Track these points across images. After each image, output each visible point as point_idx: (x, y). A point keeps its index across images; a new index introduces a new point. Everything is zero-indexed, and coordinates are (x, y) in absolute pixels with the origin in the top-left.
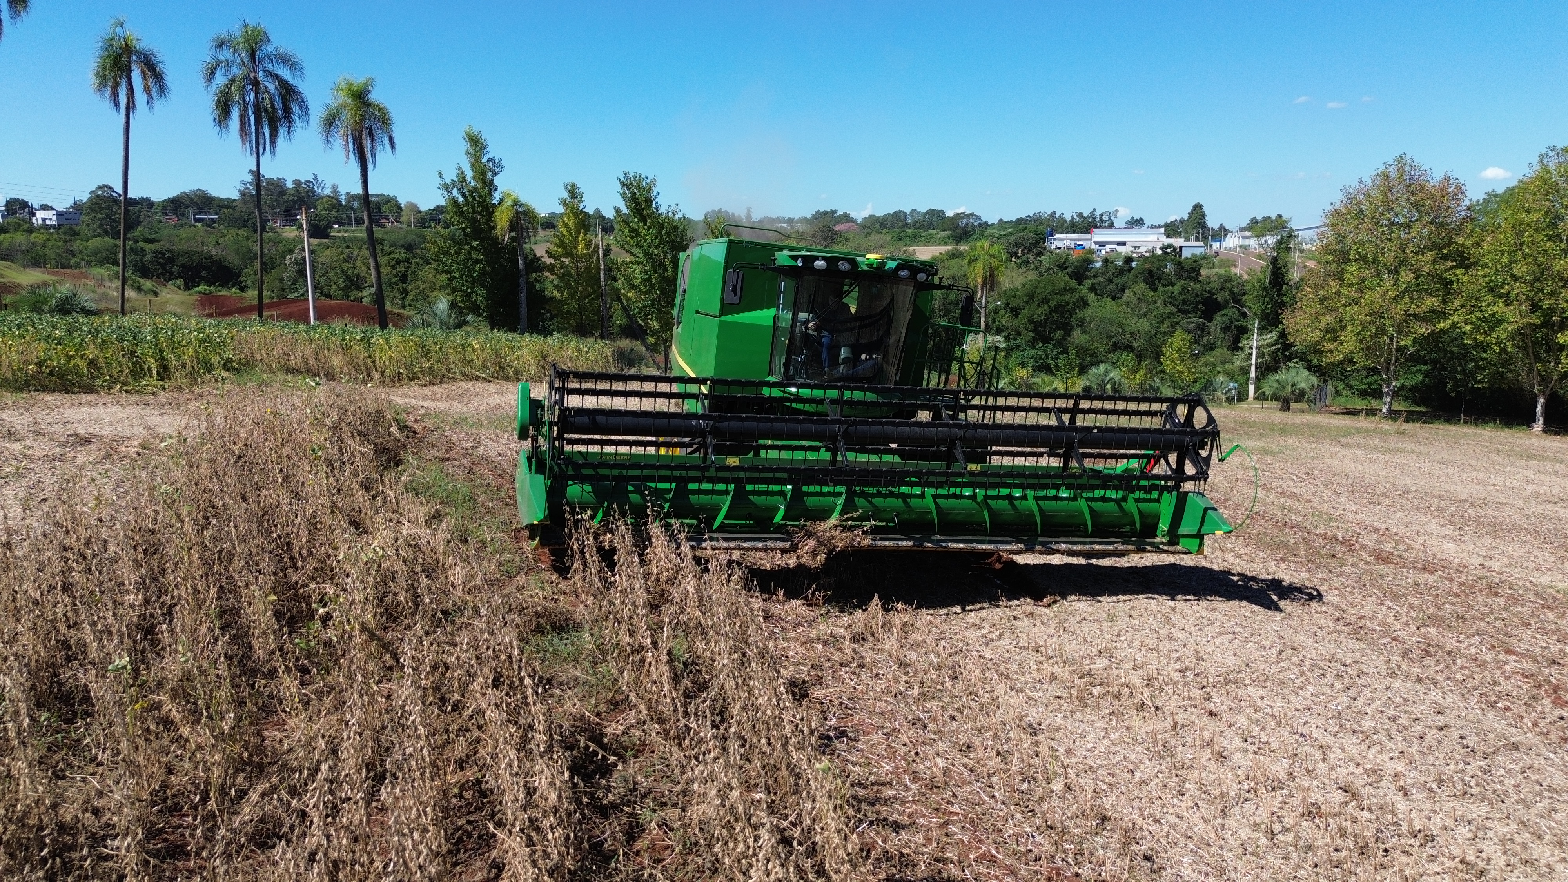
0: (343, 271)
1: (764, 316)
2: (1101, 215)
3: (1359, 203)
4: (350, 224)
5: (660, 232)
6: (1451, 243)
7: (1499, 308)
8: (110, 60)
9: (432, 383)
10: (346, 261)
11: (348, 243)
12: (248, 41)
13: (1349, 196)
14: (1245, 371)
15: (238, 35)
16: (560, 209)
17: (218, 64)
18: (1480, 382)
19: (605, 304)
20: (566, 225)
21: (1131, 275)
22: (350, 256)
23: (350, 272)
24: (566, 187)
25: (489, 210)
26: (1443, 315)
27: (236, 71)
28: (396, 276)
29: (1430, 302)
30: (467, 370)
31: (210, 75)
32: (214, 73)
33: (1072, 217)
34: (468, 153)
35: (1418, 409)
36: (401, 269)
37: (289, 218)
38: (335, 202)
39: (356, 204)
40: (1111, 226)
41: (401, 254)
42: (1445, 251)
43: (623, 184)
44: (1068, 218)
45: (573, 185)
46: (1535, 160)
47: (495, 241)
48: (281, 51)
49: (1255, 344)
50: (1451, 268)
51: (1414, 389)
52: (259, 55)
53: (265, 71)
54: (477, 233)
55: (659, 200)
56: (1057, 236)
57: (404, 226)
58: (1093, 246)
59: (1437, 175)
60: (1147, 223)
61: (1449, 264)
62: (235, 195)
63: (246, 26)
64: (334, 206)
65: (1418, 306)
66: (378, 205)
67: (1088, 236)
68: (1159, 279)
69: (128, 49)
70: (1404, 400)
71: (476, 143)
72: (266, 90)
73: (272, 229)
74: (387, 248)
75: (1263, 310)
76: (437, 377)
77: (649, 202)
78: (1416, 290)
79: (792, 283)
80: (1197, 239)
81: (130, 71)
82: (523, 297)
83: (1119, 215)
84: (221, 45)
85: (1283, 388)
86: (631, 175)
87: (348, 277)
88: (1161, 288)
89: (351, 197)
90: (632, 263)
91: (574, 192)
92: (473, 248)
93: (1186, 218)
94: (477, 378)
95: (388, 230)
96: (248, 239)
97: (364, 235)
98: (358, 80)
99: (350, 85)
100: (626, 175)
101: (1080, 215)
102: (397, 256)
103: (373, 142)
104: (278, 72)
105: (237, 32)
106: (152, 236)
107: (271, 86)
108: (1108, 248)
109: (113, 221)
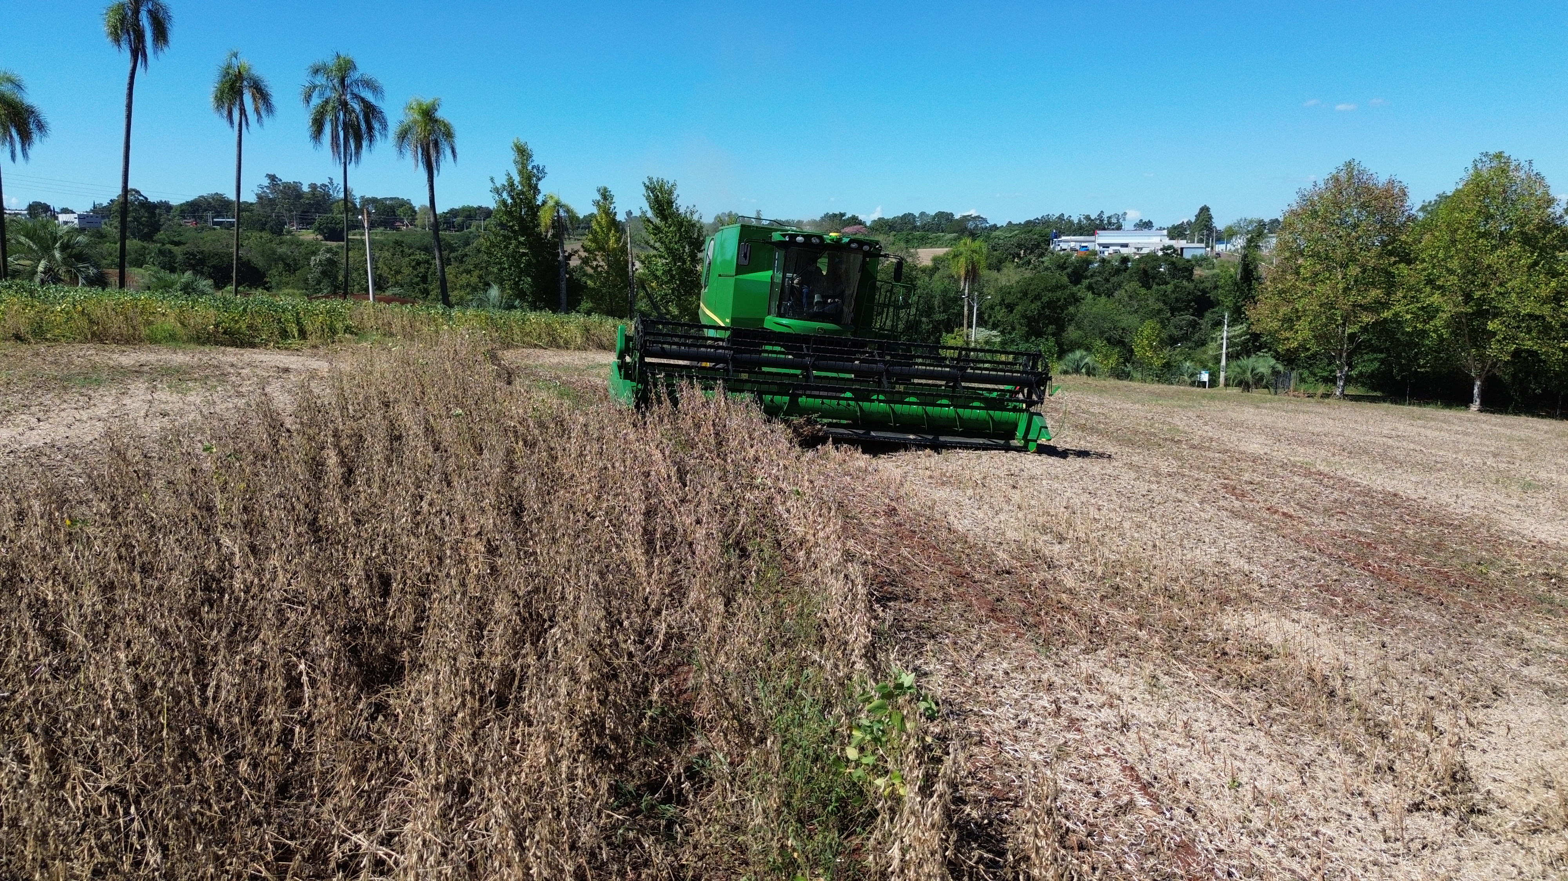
1: (765, 276)
2: (1109, 218)
3: (1313, 204)
5: (680, 230)
6: (1395, 240)
7: (1436, 298)
8: (227, 85)
12: (340, 70)
13: (1304, 198)
14: (1217, 360)
15: (331, 64)
16: (595, 210)
17: (315, 87)
18: (1423, 366)
19: (632, 291)
20: (599, 223)
21: (1126, 275)
24: (599, 191)
25: (534, 210)
26: (1385, 305)
27: (328, 93)
28: (417, 276)
29: (1375, 293)
30: (527, 339)
31: (308, 98)
32: (310, 95)
33: (1080, 220)
34: (515, 162)
35: (1375, 394)
36: (422, 269)
37: (305, 221)
38: (350, 206)
40: (1119, 228)
41: (420, 256)
42: (1390, 248)
43: (647, 188)
44: (1076, 221)
45: (605, 189)
46: (1470, 166)
47: (539, 237)
48: (366, 77)
49: (1225, 334)
50: (1395, 263)
51: (1372, 375)
52: (348, 81)
53: (352, 94)
54: (524, 230)
55: (679, 202)
56: (1063, 238)
57: (419, 229)
58: (1097, 248)
59: (1382, 179)
60: (1156, 225)
61: (1393, 259)
62: (252, 199)
63: (338, 57)
64: (349, 210)
65: (1364, 298)
66: (393, 209)
67: (1092, 238)
68: (1154, 278)
69: (239, 76)
70: (1362, 386)
71: (523, 153)
72: (354, 111)
73: (289, 232)
75: (1235, 304)
77: (670, 203)
78: (1363, 283)
79: (783, 253)
80: (1201, 241)
81: (242, 94)
82: (563, 285)
83: (1127, 217)
84: (316, 71)
85: (1244, 372)
86: (655, 180)
88: (1155, 287)
90: (655, 256)
91: (606, 195)
92: (520, 242)
93: (1193, 220)
95: (406, 231)
96: (270, 241)
98: (427, 100)
99: (420, 105)
100: (650, 179)
101: (1088, 218)
103: (438, 152)
104: (363, 95)
105: (331, 61)
106: (176, 239)
107: (357, 107)
108: (1111, 250)
109: (140, 223)
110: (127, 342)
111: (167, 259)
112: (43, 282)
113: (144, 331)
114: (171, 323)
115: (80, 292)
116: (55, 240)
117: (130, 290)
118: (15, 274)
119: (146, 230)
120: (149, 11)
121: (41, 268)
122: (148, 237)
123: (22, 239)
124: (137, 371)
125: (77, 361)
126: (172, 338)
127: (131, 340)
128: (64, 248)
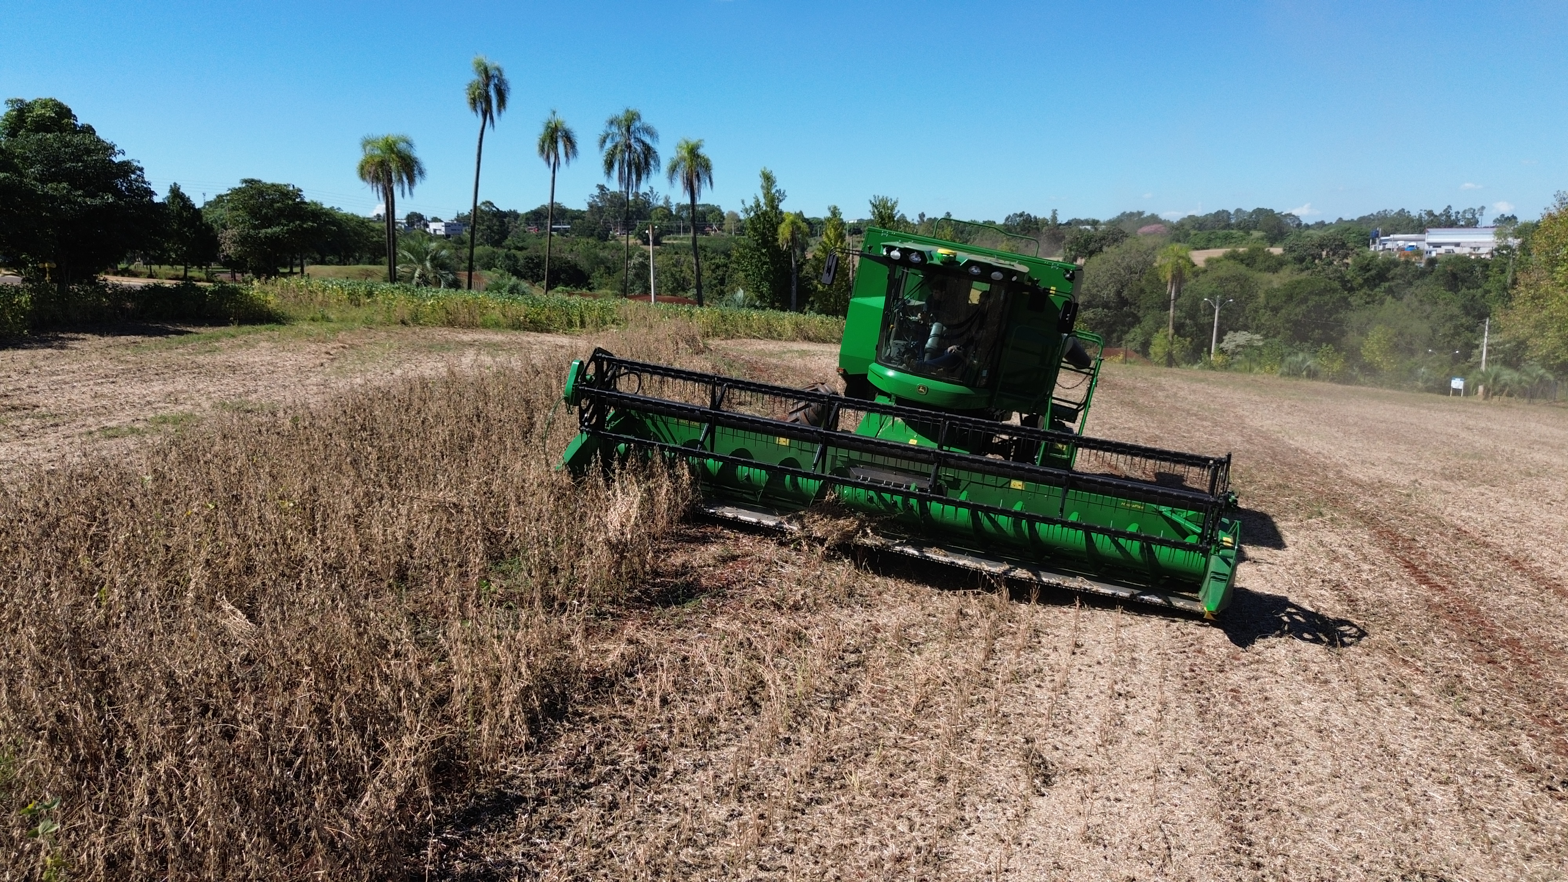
0: (672, 274)
4: (679, 233)
8: (547, 136)
9: (726, 339)
10: (675, 266)
11: (676, 250)
12: (627, 121)
15: (621, 116)
17: (608, 135)
20: (829, 236)
22: (678, 262)
23: (677, 276)
24: (831, 207)
25: (775, 226)
27: (617, 139)
28: (716, 278)
30: (748, 331)
31: (603, 144)
32: (604, 141)
33: (1420, 216)
34: (762, 187)
36: (720, 272)
37: (628, 227)
38: (666, 213)
39: (684, 214)
41: (721, 260)
43: (874, 206)
44: (1416, 216)
45: (835, 208)
47: (777, 249)
48: (646, 125)
49: (1485, 341)
52: (632, 129)
53: (635, 138)
54: (765, 243)
56: (1393, 236)
57: (725, 234)
58: (1427, 248)
62: (584, 207)
63: (626, 109)
64: (666, 216)
66: (704, 215)
67: (1421, 236)
69: (557, 129)
71: (768, 179)
72: (636, 152)
73: (614, 237)
74: (709, 255)
76: (730, 336)
77: (892, 217)
81: (557, 143)
82: (794, 288)
84: (610, 123)
86: (879, 199)
87: (676, 279)
89: (681, 208)
91: (837, 212)
92: (763, 254)
94: (754, 337)
95: (713, 236)
96: (596, 246)
97: (690, 242)
98: (693, 140)
99: (687, 144)
100: (876, 198)
102: (717, 261)
103: (699, 181)
104: (643, 138)
105: (621, 113)
106: (520, 245)
107: (638, 148)
108: (1442, 250)
109: (492, 231)
110: (469, 327)
111: (511, 263)
112: (418, 285)
113: (479, 320)
114: (496, 315)
115: (442, 292)
116: (427, 254)
117: (473, 292)
118: (401, 278)
119: (497, 237)
120: (495, 85)
121: (416, 275)
122: (497, 244)
123: (406, 253)
124: (471, 345)
125: (437, 337)
126: (497, 326)
127: (471, 325)
128: (433, 259)
